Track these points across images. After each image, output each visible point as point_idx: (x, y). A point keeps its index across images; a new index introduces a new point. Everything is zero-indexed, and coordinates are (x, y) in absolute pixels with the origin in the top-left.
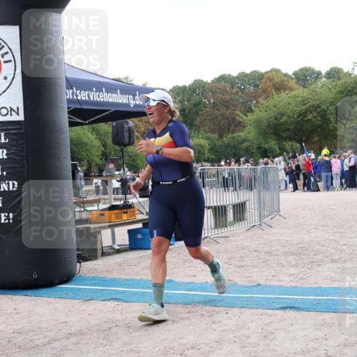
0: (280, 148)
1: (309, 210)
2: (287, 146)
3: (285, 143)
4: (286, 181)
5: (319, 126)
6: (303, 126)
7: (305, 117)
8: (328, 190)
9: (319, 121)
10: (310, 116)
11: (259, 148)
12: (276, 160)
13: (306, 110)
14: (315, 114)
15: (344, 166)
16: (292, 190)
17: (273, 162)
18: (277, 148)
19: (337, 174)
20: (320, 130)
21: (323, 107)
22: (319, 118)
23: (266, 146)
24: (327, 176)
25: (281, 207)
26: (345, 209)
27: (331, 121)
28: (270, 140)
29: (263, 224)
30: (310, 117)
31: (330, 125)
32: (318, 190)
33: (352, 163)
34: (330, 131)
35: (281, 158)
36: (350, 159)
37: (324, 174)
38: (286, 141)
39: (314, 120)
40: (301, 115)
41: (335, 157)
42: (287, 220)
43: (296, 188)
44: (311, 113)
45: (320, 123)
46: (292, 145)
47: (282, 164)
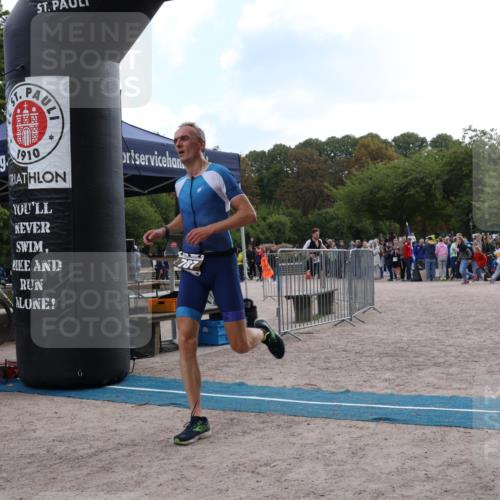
0: (375, 229)
1: (409, 302)
2: (384, 226)
3: (381, 223)
4: (381, 268)
5: (423, 204)
6: (403, 203)
7: (407, 192)
9: (423, 197)
10: (412, 191)
11: (350, 227)
13: (408, 183)
14: (418, 189)
15: (451, 251)
18: (371, 229)
19: (443, 261)
20: (423, 208)
21: (428, 180)
22: (423, 194)
23: (359, 226)
24: (431, 264)
25: (376, 299)
26: (451, 303)
27: (436, 198)
28: (364, 219)
29: (354, 319)
30: (411, 193)
31: (436, 202)
32: (420, 280)
34: (435, 209)
35: (376, 240)
37: (427, 261)
38: (382, 220)
39: (417, 195)
40: (401, 189)
41: (441, 241)
42: (383, 314)
44: (414, 187)
45: (424, 199)
46: (390, 225)
47: (378, 247)
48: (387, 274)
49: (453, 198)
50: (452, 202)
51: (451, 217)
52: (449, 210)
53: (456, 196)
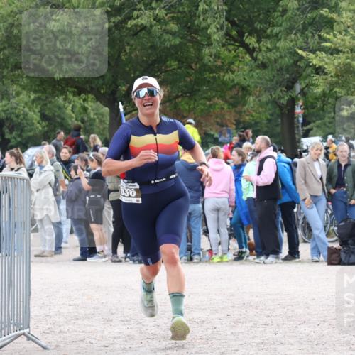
0: (44, 117)
2: (69, 111)
3: (60, 100)
4: (58, 225)
5: (174, 52)
6: (122, 49)
7: (130, 18)
8: (191, 259)
9: (173, 34)
12: (31, 153)
14: (161, 12)
15: (244, 182)
16: (78, 254)
17: (19, 160)
18: (34, 116)
20: (173, 64)
22: (173, 27)
25: (35, 311)
26: (237, 323)
27: (209, 38)
28: (15, 88)
30: (142, 21)
31: (206, 51)
33: (267, 177)
34: (205, 68)
35: (47, 148)
36: (262, 162)
38: (63, 92)
39: (157, 29)
41: (215, 156)
43: (88, 251)
45: (177, 41)
46: (85, 109)
47: (48, 167)
48: (73, 243)
49: (251, 41)
50: (250, 51)
51: (245, 90)
52: (243, 72)
53: (261, 35)
